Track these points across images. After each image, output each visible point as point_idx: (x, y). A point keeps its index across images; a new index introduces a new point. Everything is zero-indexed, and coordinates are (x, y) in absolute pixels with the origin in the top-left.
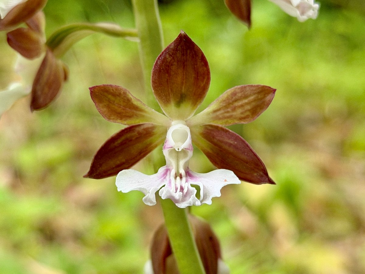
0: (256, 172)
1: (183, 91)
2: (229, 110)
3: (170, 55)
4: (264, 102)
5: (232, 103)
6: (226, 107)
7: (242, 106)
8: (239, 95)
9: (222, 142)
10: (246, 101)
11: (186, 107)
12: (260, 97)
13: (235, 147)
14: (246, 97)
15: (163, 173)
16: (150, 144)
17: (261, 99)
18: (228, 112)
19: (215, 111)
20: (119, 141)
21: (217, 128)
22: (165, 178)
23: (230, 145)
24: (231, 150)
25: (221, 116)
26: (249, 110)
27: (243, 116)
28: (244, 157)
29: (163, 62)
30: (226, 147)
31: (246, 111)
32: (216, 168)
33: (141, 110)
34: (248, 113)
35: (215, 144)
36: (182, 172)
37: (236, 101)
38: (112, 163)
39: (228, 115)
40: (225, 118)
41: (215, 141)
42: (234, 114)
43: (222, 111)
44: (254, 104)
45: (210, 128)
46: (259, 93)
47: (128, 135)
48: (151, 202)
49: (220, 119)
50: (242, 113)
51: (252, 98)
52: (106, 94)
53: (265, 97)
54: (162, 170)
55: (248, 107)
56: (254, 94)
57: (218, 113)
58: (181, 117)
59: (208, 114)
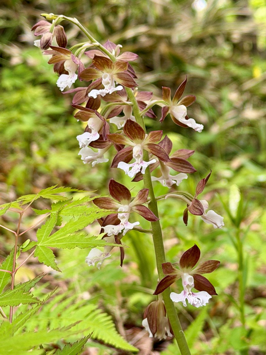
0: (211, 291)
1: (190, 263)
2: (203, 269)
3: (190, 252)
4: (216, 266)
5: (205, 267)
6: (202, 268)
7: (208, 268)
8: (208, 264)
9: (199, 280)
10: (210, 266)
11: (190, 268)
12: (215, 264)
13: (204, 282)
14: (210, 264)
15: (184, 294)
16: (174, 281)
17: (215, 265)
18: (203, 270)
19: (198, 269)
20: (164, 281)
21: (197, 275)
22: (185, 295)
23: (202, 281)
24: (203, 283)
25: (200, 271)
26: (210, 269)
27: (208, 271)
28: (208, 286)
29: (187, 254)
30: (201, 282)
31: (209, 269)
32: (199, 291)
33: (175, 270)
34: (210, 270)
35: (197, 281)
36: (191, 293)
37: (206, 266)
38: (162, 289)
39: (202, 270)
40: (202, 272)
41: (197, 280)
42: (205, 270)
43: (201, 269)
44: (212, 267)
45: (195, 275)
46: (214, 263)
47: (167, 278)
48: (185, 305)
49: (200, 272)
50: (208, 270)
51: (212, 265)
52: (166, 266)
53: (216, 264)
54: (183, 292)
55: (210, 268)
56: (213, 263)
57: (199, 270)
58: (187, 272)
59: (196, 270)
